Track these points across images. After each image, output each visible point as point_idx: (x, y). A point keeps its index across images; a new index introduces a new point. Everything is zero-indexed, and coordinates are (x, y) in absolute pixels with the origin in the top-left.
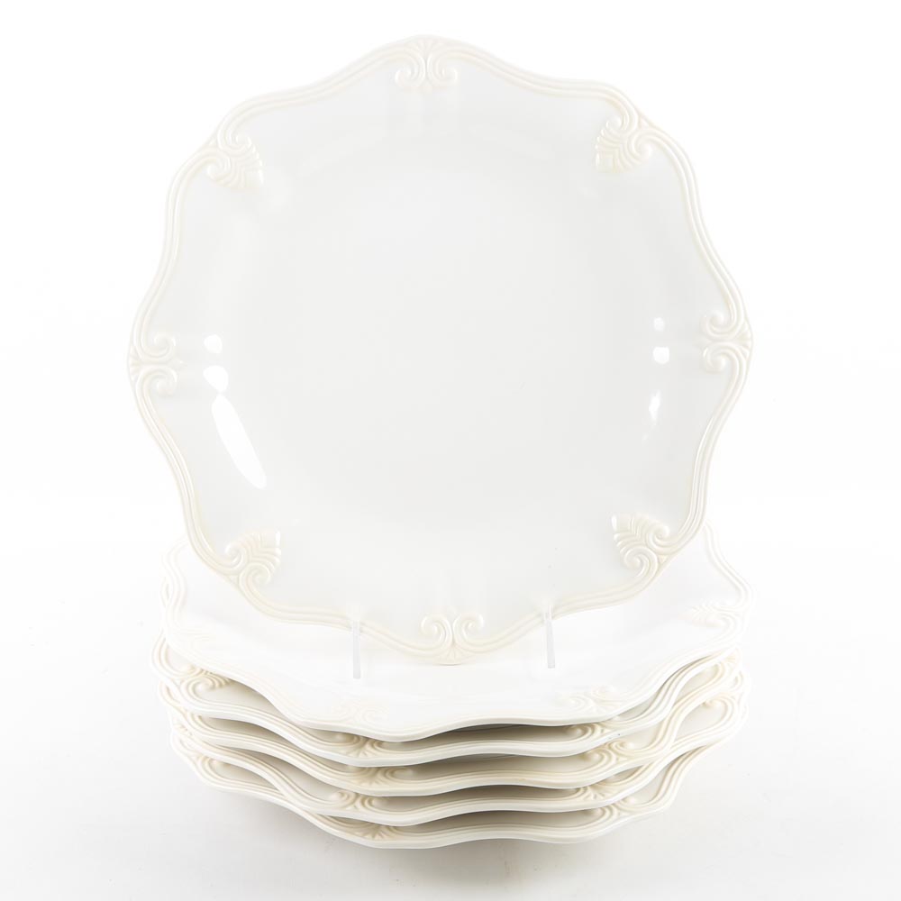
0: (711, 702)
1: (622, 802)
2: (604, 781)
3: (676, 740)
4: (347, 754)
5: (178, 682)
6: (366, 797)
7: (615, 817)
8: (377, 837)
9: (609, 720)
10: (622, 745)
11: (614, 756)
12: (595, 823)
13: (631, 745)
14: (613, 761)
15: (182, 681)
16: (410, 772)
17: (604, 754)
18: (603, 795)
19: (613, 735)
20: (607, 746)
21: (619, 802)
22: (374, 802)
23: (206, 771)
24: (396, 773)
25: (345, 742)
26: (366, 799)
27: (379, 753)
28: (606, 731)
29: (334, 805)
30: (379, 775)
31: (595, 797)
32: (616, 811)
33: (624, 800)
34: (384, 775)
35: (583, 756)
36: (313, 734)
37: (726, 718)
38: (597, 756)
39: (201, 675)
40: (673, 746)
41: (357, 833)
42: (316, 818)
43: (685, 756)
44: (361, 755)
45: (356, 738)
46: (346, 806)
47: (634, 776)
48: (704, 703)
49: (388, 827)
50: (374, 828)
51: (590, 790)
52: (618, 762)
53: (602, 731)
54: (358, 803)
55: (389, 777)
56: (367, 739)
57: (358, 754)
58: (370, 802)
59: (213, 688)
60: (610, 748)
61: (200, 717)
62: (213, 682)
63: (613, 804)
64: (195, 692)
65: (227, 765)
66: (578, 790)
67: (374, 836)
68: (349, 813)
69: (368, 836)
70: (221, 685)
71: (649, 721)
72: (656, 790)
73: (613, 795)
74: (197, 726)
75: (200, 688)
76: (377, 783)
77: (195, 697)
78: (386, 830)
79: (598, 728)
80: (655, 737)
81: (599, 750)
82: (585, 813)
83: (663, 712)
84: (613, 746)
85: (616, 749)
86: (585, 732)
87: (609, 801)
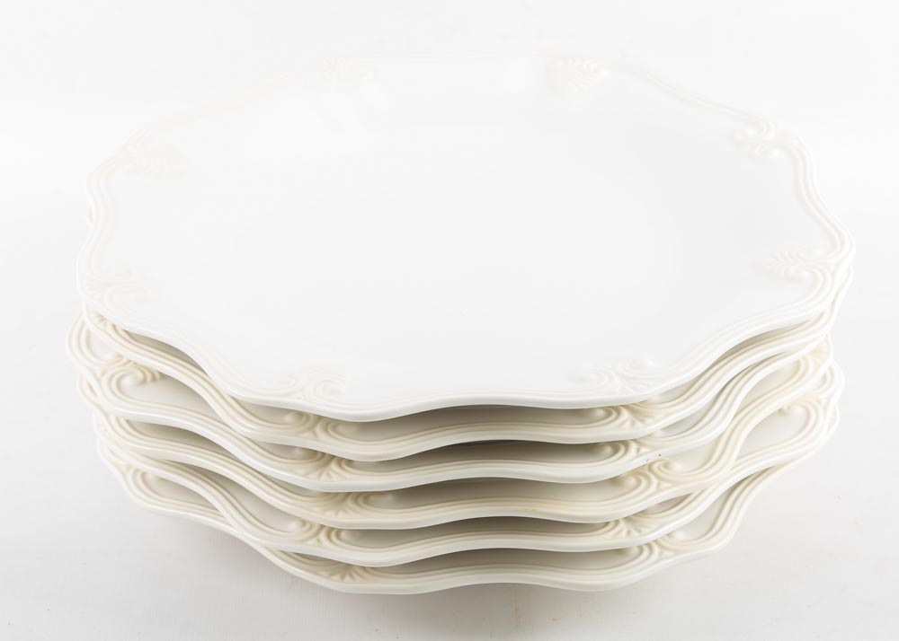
0: (789, 408)
1: (666, 538)
2: (643, 513)
3: (738, 459)
4: (306, 475)
5: (99, 373)
6: (331, 529)
7: (655, 557)
8: (347, 578)
9: (650, 435)
10: (666, 466)
11: (655, 481)
12: (629, 565)
13: (678, 467)
14: (653, 488)
15: (104, 373)
16: (389, 498)
17: (641, 478)
18: (639, 531)
19: (652, 456)
20: (646, 468)
21: (662, 538)
22: (343, 535)
23: (138, 487)
24: (372, 498)
25: (305, 459)
26: (333, 532)
27: (348, 476)
28: (644, 450)
29: (292, 537)
30: (349, 502)
31: (629, 532)
32: (656, 549)
33: (669, 535)
34: (356, 501)
35: (615, 481)
36: (268, 448)
37: (809, 427)
38: (632, 481)
39: (129, 365)
40: (734, 468)
41: (322, 573)
43: (751, 478)
44: (324, 477)
45: (319, 455)
46: (306, 540)
47: (681, 506)
48: (780, 410)
49: (363, 568)
50: (345, 569)
51: (622, 524)
52: (659, 490)
53: (638, 450)
54: (322, 536)
55: (363, 505)
56: (333, 457)
57: (320, 475)
58: (338, 535)
59: (144, 382)
60: (650, 470)
61: (128, 421)
62: (144, 374)
63: (655, 541)
64: (119, 387)
65: (162, 480)
66: (607, 524)
67: (343, 578)
68: (311, 548)
69: (336, 578)
70: (154, 379)
71: (704, 437)
72: (711, 523)
73: (652, 531)
74: (122, 432)
75: (127, 381)
76: (345, 511)
77: (119, 394)
78: (360, 571)
79: (634, 447)
80: (710, 456)
81: (637, 473)
82: (619, 552)
83: (720, 425)
84: (655, 467)
85: (658, 472)
86: (616, 450)
87: (650, 538)
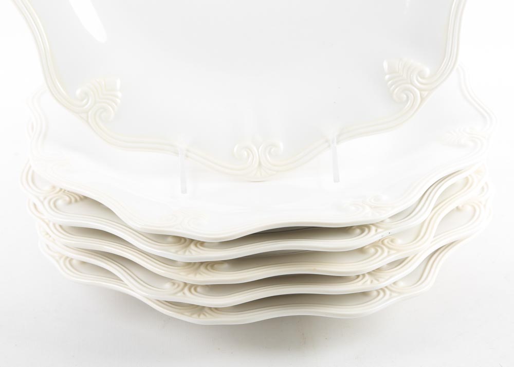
0: (463, 206)
1: (393, 285)
2: (379, 270)
3: (434, 237)
4: (177, 252)
5: (42, 199)
6: (192, 285)
7: (387, 297)
8: (202, 316)
9: (382, 221)
10: (392, 241)
11: (386, 250)
12: (372, 302)
13: (399, 241)
14: (386, 254)
15: (45, 198)
16: (226, 266)
17: (377, 248)
18: (378, 281)
19: (385, 234)
20: (380, 242)
21: (390, 285)
22: (199, 289)
23: (67, 268)
24: (216, 266)
25: (175, 243)
26: (193, 287)
27: (201, 252)
28: (379, 230)
29: (167, 292)
30: (202, 269)
31: (372, 282)
32: (388, 292)
33: (394, 283)
34: (206, 268)
35: (361, 250)
36: (149, 236)
37: (475, 218)
38: (372, 250)
39: (60, 193)
40: (432, 242)
41: (187, 314)
42: (154, 303)
43: (444, 247)
44: (187, 253)
45: (183, 241)
46: (176, 293)
47: (401, 266)
48: (457, 208)
49: (210, 308)
50: (199, 309)
51: (367, 277)
52: (389, 255)
53: (376, 230)
54: (186, 290)
55: (210, 269)
56: (192, 240)
57: (185, 252)
58: (195, 290)
59: (70, 202)
60: (382, 242)
61: (61, 226)
62: (70, 198)
63: (386, 287)
64: (55, 206)
65: (84, 263)
66: (358, 276)
67: (199, 316)
68: (179, 298)
69: (195, 316)
70: (76, 201)
71: (414, 222)
72: (420, 275)
73: (385, 280)
74: (57, 233)
75: (60, 203)
76: (200, 274)
77: (55, 210)
78: (209, 311)
79: (373, 228)
80: (418, 234)
81: (375, 245)
82: (365, 294)
83: (424, 214)
84: (385, 242)
85: (388, 245)
86: (363, 231)
87: (383, 285)
